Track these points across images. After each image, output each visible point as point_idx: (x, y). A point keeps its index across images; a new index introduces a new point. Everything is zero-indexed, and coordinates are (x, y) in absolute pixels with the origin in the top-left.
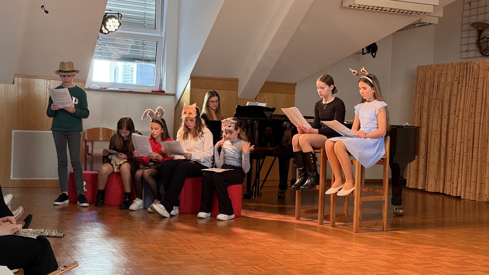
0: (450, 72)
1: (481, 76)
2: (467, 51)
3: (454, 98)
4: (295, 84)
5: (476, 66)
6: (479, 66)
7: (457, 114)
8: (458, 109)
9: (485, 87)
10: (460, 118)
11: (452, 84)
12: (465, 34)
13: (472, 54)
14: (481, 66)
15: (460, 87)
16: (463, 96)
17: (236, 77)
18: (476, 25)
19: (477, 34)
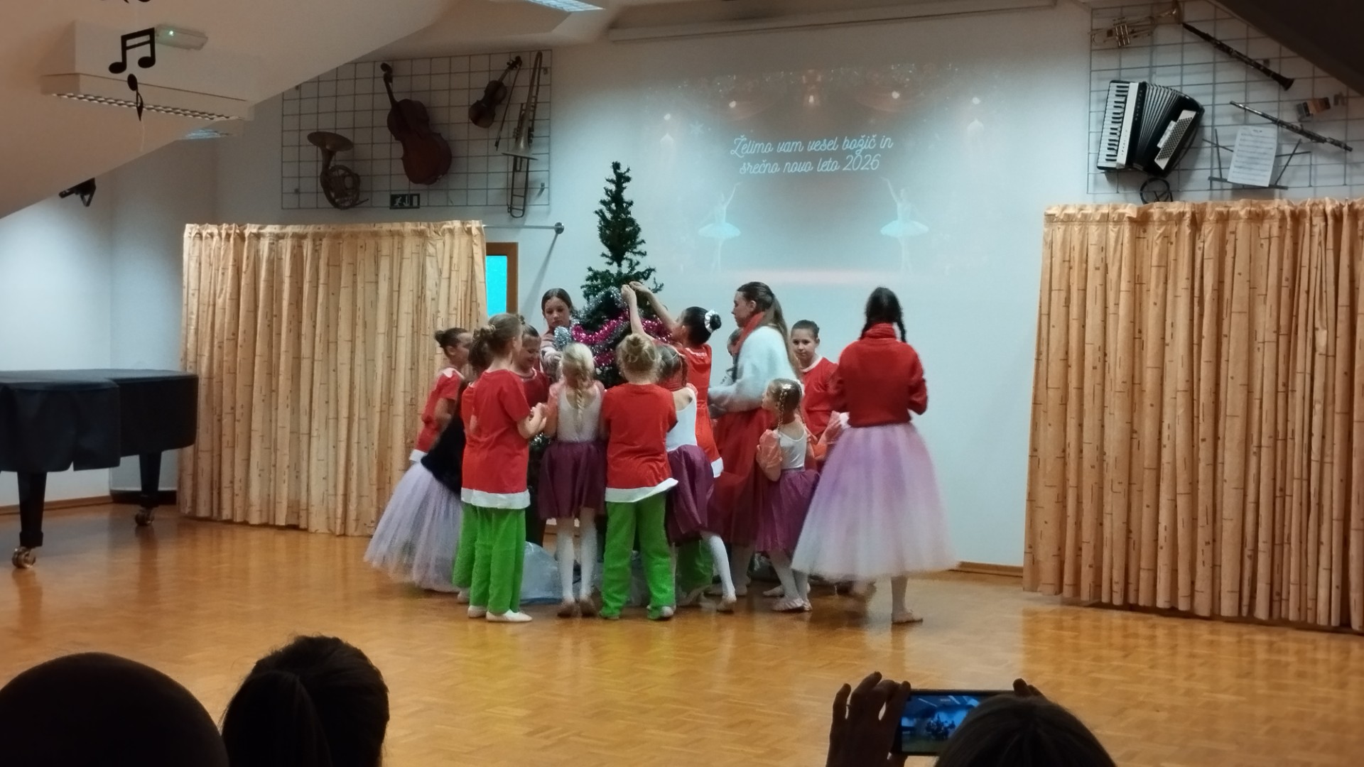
12: (291, 154)
18: (318, 138)
19: (320, 157)
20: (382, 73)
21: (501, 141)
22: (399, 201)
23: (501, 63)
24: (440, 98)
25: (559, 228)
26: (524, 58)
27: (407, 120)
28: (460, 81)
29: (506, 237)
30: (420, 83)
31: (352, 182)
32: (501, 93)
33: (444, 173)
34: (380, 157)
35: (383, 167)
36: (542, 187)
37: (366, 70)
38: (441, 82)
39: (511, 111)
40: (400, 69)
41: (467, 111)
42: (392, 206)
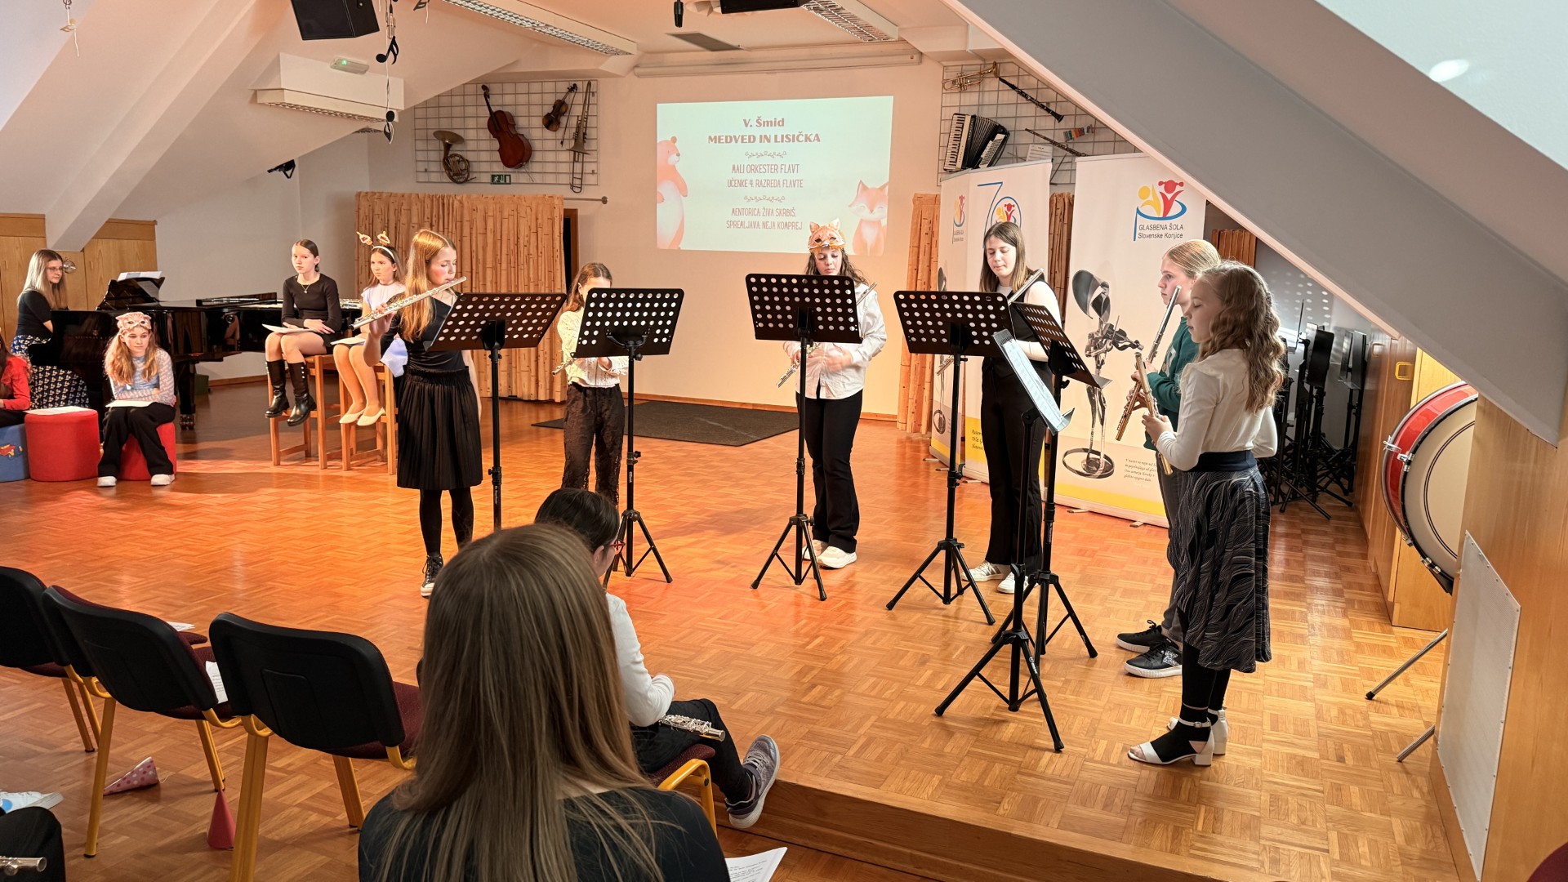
0: (415, 209)
1: (466, 217)
2: (426, 171)
4: (155, 222)
5: (456, 204)
6: (461, 202)
9: (474, 235)
12: (420, 145)
13: (434, 177)
14: (466, 204)
17: (41, 213)
18: (440, 134)
19: (443, 148)
20: (483, 92)
21: (565, 142)
22: (496, 179)
23: (563, 87)
24: (522, 110)
25: (604, 200)
26: (579, 85)
27: (501, 125)
28: (535, 98)
29: (570, 205)
30: (508, 99)
31: (463, 166)
32: (563, 109)
33: (527, 161)
34: (482, 149)
35: (484, 156)
36: (593, 172)
37: (471, 89)
38: (522, 99)
39: (571, 121)
40: (494, 88)
41: (540, 120)
42: (493, 182)
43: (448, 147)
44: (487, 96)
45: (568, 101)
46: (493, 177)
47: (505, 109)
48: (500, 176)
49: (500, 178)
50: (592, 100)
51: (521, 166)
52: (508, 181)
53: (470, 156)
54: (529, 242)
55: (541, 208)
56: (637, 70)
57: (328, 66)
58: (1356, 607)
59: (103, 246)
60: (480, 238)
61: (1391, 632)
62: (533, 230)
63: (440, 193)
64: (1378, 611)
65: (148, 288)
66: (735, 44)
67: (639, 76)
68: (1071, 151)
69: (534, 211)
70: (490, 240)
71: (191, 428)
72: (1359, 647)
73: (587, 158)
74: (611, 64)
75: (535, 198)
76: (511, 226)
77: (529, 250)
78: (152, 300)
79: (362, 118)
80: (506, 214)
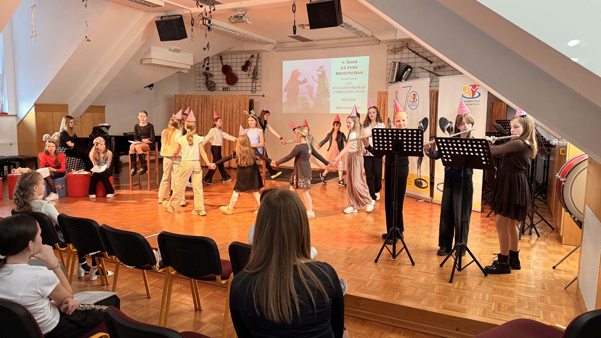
0: (196, 100)
1: (214, 103)
2: (199, 87)
3: (200, 115)
4: (105, 106)
5: (211, 98)
6: (212, 98)
7: (203, 123)
8: (203, 121)
9: (217, 109)
10: (205, 125)
11: (198, 107)
12: (197, 78)
13: (202, 89)
14: (214, 98)
15: (203, 108)
16: (205, 113)
17: (67, 104)
18: (205, 74)
19: (205, 79)
20: (220, 58)
21: (249, 75)
22: (225, 89)
23: (249, 56)
24: (234, 65)
25: (263, 96)
26: (255, 55)
27: (226, 69)
28: (239, 60)
29: (251, 98)
30: (229, 61)
31: (213, 85)
32: (249, 63)
33: (236, 83)
34: (219, 78)
35: (220, 81)
36: (259, 86)
37: (216, 57)
38: (234, 60)
39: (251, 68)
40: (224, 57)
41: (241, 68)
42: (223, 91)
43: (207, 79)
44: (221, 60)
45: (251, 61)
46: (223, 88)
47: (228, 64)
48: (226, 88)
49: (226, 89)
50: (259, 60)
51: (234, 84)
52: (229, 90)
53: (215, 81)
54: (237, 111)
55: (241, 99)
56: (275, 49)
57: (167, 50)
58: (549, 238)
59: (87, 115)
60: (219, 110)
61: (562, 247)
62: (239, 107)
63: (205, 95)
64: (557, 239)
65: (104, 129)
66: (311, 39)
67: (276, 51)
68: (436, 74)
69: (239, 101)
70: (223, 111)
71: (118, 179)
72: (550, 252)
73: (257, 81)
74: (266, 47)
75: (239, 95)
76: (230, 106)
77: (237, 114)
78: (106, 133)
79: (178, 68)
80: (229, 102)
